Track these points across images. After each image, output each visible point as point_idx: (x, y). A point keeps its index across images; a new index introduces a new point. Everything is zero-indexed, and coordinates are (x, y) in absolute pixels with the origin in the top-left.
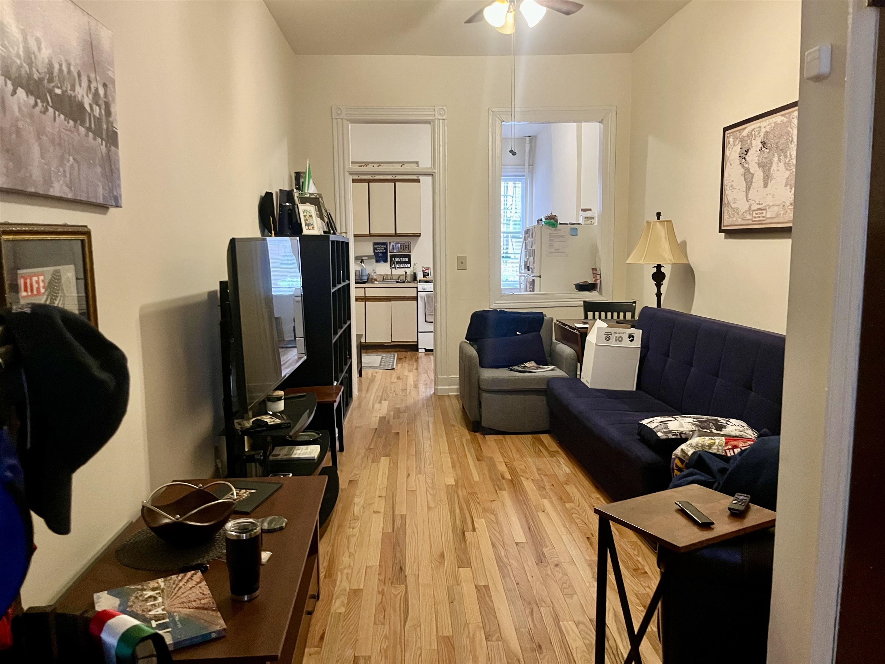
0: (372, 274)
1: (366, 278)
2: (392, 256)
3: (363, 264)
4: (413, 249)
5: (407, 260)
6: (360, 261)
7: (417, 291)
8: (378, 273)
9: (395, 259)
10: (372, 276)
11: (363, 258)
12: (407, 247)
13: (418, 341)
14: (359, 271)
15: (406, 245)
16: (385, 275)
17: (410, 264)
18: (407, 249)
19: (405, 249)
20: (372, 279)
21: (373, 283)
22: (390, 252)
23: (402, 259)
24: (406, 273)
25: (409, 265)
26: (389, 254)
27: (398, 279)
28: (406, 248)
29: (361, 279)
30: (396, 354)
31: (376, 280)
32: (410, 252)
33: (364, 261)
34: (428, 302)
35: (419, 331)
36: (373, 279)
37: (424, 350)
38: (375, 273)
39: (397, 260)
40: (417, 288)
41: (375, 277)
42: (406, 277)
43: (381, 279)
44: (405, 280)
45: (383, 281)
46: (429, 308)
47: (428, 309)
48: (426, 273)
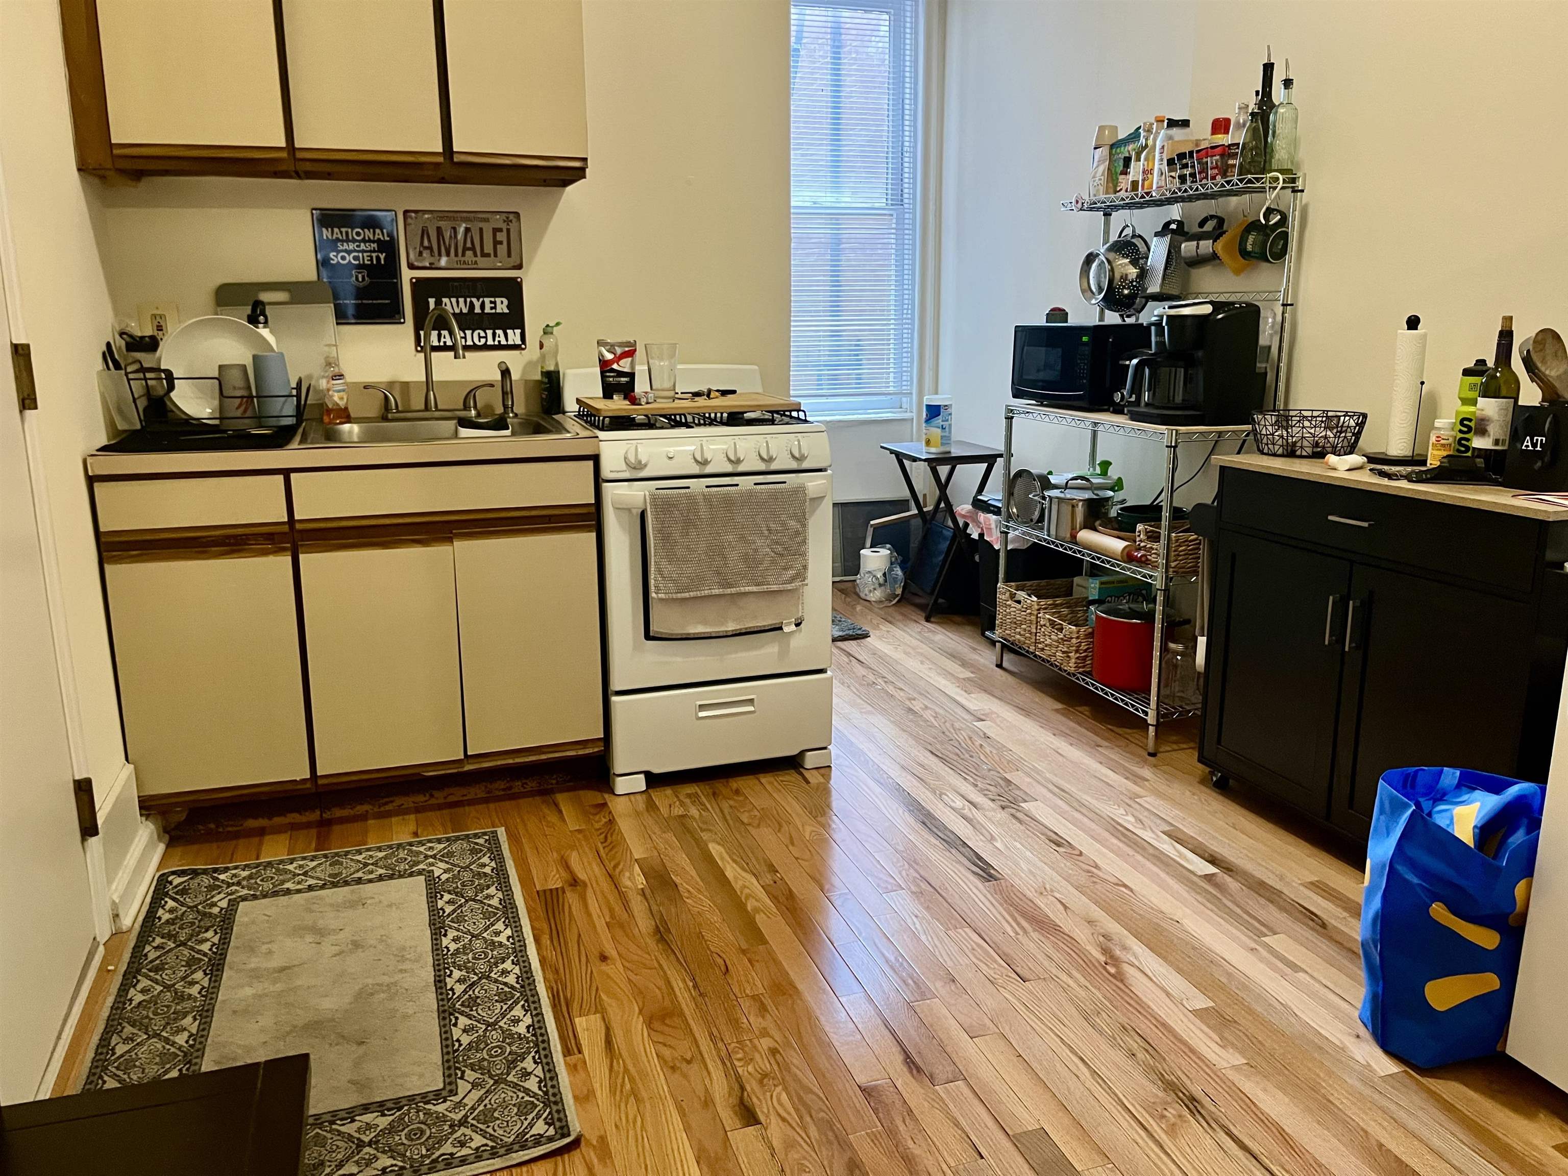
0: (323, 384)
1: (289, 408)
2: (419, 286)
3: (264, 332)
4: (535, 250)
5: (502, 306)
6: (248, 310)
7: (598, 480)
8: (350, 378)
9: (438, 303)
10: (325, 393)
11: (265, 297)
12: (501, 237)
13: (607, 738)
14: (244, 367)
15: (496, 231)
16: (391, 384)
17: (522, 327)
18: (502, 249)
19: (489, 248)
20: (323, 409)
21: (331, 437)
22: (411, 267)
23: (477, 304)
24: (505, 373)
25: (514, 337)
26: (407, 275)
27: (466, 407)
28: (496, 243)
29: (259, 419)
30: (501, 832)
31: (345, 416)
32: (519, 267)
33: (269, 310)
34: (665, 538)
35: (617, 684)
36: (329, 411)
37: (639, 784)
38: (340, 376)
39: (452, 305)
40: (596, 459)
41: (338, 398)
42: (506, 394)
43: (373, 410)
44: (499, 410)
45: (385, 419)
46: (668, 568)
47: (659, 571)
48: (621, 374)
